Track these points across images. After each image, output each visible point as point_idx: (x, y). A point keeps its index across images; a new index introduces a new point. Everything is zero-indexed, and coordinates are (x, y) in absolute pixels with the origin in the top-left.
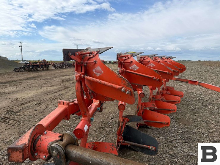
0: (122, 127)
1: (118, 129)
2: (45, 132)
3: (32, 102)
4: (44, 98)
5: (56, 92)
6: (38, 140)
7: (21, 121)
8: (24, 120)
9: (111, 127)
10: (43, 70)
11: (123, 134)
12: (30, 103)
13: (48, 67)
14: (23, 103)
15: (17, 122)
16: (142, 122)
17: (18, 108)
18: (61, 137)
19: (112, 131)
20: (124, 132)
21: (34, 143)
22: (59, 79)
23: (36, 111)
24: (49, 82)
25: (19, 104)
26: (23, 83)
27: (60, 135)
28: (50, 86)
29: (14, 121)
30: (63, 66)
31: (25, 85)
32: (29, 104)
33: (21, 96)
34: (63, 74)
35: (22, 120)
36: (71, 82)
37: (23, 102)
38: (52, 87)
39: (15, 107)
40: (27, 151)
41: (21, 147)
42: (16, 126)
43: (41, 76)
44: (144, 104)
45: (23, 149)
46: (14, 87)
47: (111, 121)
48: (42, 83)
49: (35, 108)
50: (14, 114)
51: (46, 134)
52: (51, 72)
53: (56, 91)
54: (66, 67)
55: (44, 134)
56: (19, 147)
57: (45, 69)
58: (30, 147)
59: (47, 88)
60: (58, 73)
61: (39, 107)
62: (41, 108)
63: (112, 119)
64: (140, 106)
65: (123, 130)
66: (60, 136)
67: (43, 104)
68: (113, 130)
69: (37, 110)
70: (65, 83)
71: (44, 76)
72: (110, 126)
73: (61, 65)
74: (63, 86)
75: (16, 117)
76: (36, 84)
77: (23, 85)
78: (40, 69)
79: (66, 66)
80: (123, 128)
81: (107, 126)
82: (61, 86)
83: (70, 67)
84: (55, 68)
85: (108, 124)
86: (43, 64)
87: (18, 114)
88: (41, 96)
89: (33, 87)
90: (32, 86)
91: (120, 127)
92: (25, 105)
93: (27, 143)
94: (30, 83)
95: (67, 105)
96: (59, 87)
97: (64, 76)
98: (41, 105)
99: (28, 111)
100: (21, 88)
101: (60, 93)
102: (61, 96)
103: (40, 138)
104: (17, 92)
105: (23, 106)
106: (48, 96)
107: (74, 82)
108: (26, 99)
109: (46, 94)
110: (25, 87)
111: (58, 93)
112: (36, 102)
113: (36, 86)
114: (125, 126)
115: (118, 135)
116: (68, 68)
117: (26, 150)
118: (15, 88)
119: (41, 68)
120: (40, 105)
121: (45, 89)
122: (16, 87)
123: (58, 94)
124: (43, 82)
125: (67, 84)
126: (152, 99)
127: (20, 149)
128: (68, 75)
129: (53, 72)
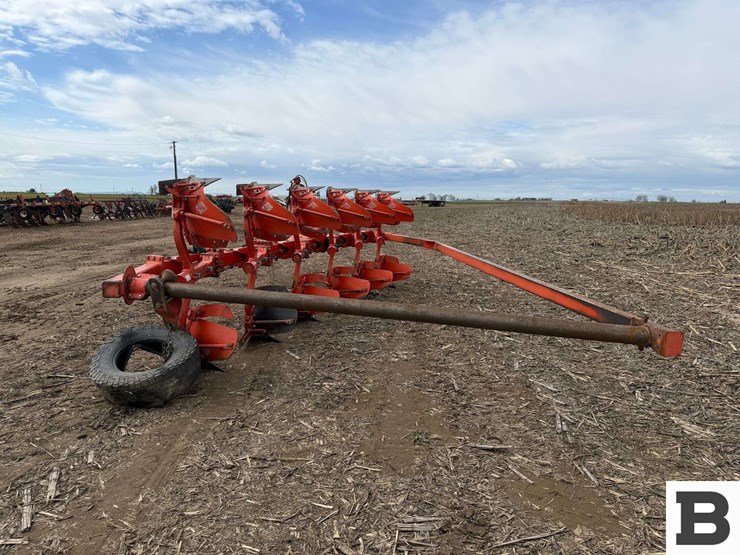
3: (64, 294)
4: (92, 287)
10: (62, 223)
12: (58, 295)
13: (78, 215)
21: (128, 283)
22: (120, 249)
24: (91, 255)
28: (98, 264)
30: (128, 212)
31: (23, 262)
34: (131, 234)
38: (106, 266)
43: (59, 241)
48: (71, 258)
52: (89, 229)
54: (136, 215)
57: (70, 220)
59: (91, 267)
60: (113, 232)
61: (85, 301)
69: (82, 304)
71: (71, 240)
73: (122, 207)
76: (54, 259)
77: (16, 261)
78: (53, 221)
79: (136, 211)
83: (150, 213)
84: (102, 218)
86: (64, 204)
88: (81, 283)
89: (48, 266)
90: (45, 264)
94: (36, 257)
97: (133, 239)
99: (61, 306)
100: (16, 267)
104: (8, 275)
108: (44, 289)
110: (25, 265)
113: (58, 264)
116: (144, 218)
119: (54, 217)
121: (86, 270)
124: (74, 255)
128: (147, 239)
129: (95, 229)
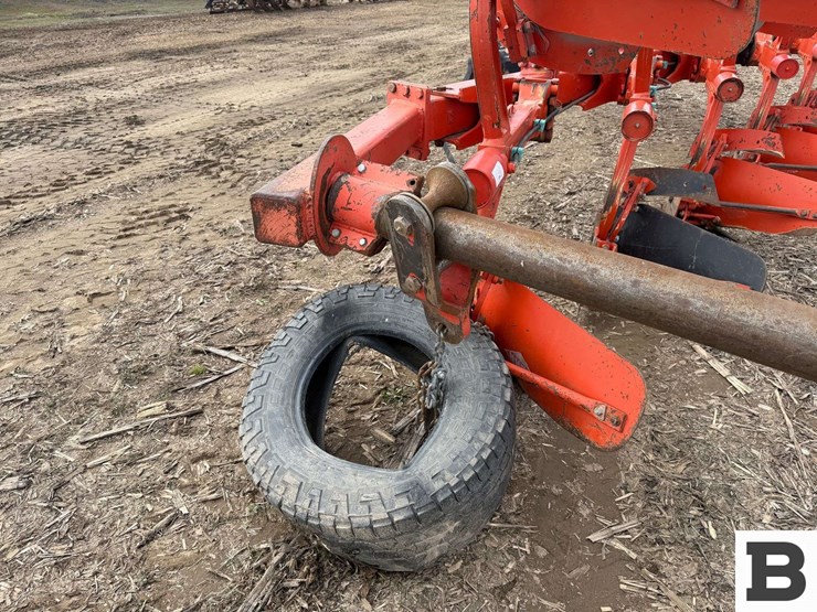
0: (621, 210)
1: (605, 215)
2: (361, 167)
3: (283, 120)
4: (322, 108)
5: (361, 90)
6: (340, 188)
7: (255, 174)
8: (265, 173)
9: (568, 222)
10: (308, 7)
11: (618, 238)
12: (275, 122)
14: (252, 121)
15: (244, 177)
16: (710, 197)
17: (240, 137)
18: (415, 185)
19: (569, 231)
20: (626, 231)
21: (328, 194)
22: (366, 44)
23: (299, 149)
24: (331, 53)
25: (240, 124)
26: (244, 53)
27: (411, 178)
28: (337, 68)
29: (235, 172)
31: (251, 61)
32: (273, 125)
33: (243, 99)
34: (381, 23)
35: (259, 172)
36: (411, 54)
37: (254, 118)
38: (345, 71)
39: (230, 130)
40: (309, 213)
41: (292, 195)
42: (244, 187)
43: (300, 31)
44: (725, 136)
45: (297, 206)
46: (216, 67)
47: (567, 200)
48: (306, 57)
49: (293, 140)
50: (231, 152)
51: (364, 171)
52: (334, 14)
53: (360, 85)
55: (356, 172)
56: (286, 195)
58: (317, 203)
59: (326, 73)
60: (362, 18)
61: (307, 137)
62: (315, 141)
63: (570, 194)
64: (707, 141)
65: (624, 219)
66: (412, 183)
67: (320, 128)
68: (575, 232)
69: (300, 146)
70: (389, 59)
71: (313, 30)
72: (564, 218)
74: (383, 69)
75: (238, 161)
76: (286, 58)
77: (243, 60)
80: (627, 212)
81: (551, 215)
82: (375, 70)
85: (557, 210)
87: (244, 152)
88: (309, 101)
89: (277, 68)
90: (274, 65)
91: (613, 209)
92: (262, 128)
93: (308, 190)
94: (267, 53)
95: (421, 97)
96: (371, 70)
97: (383, 29)
98: (315, 131)
99: (273, 145)
100: (240, 69)
101: (375, 93)
102: (380, 103)
103: (347, 183)
104: (227, 82)
105: (254, 129)
106: (334, 103)
107: (422, 56)
108: (261, 108)
109: (328, 95)
110: (252, 66)
111: (367, 92)
112: (295, 120)
113: (289, 66)
114: (634, 206)
115: (598, 237)
117: (307, 211)
118: (221, 71)
120: (309, 131)
121: (319, 77)
122: (222, 66)
123: (366, 96)
124: (310, 51)
125: (396, 61)
126: (763, 121)
127: (289, 203)
128: (401, 29)
